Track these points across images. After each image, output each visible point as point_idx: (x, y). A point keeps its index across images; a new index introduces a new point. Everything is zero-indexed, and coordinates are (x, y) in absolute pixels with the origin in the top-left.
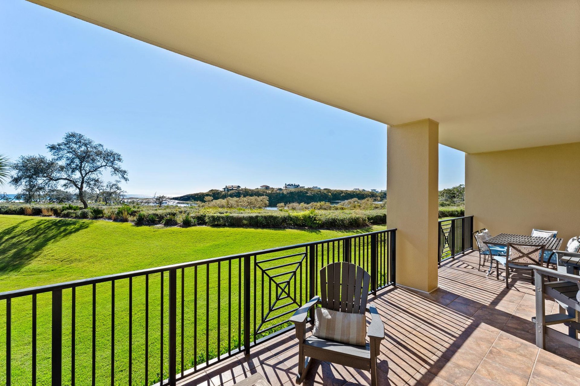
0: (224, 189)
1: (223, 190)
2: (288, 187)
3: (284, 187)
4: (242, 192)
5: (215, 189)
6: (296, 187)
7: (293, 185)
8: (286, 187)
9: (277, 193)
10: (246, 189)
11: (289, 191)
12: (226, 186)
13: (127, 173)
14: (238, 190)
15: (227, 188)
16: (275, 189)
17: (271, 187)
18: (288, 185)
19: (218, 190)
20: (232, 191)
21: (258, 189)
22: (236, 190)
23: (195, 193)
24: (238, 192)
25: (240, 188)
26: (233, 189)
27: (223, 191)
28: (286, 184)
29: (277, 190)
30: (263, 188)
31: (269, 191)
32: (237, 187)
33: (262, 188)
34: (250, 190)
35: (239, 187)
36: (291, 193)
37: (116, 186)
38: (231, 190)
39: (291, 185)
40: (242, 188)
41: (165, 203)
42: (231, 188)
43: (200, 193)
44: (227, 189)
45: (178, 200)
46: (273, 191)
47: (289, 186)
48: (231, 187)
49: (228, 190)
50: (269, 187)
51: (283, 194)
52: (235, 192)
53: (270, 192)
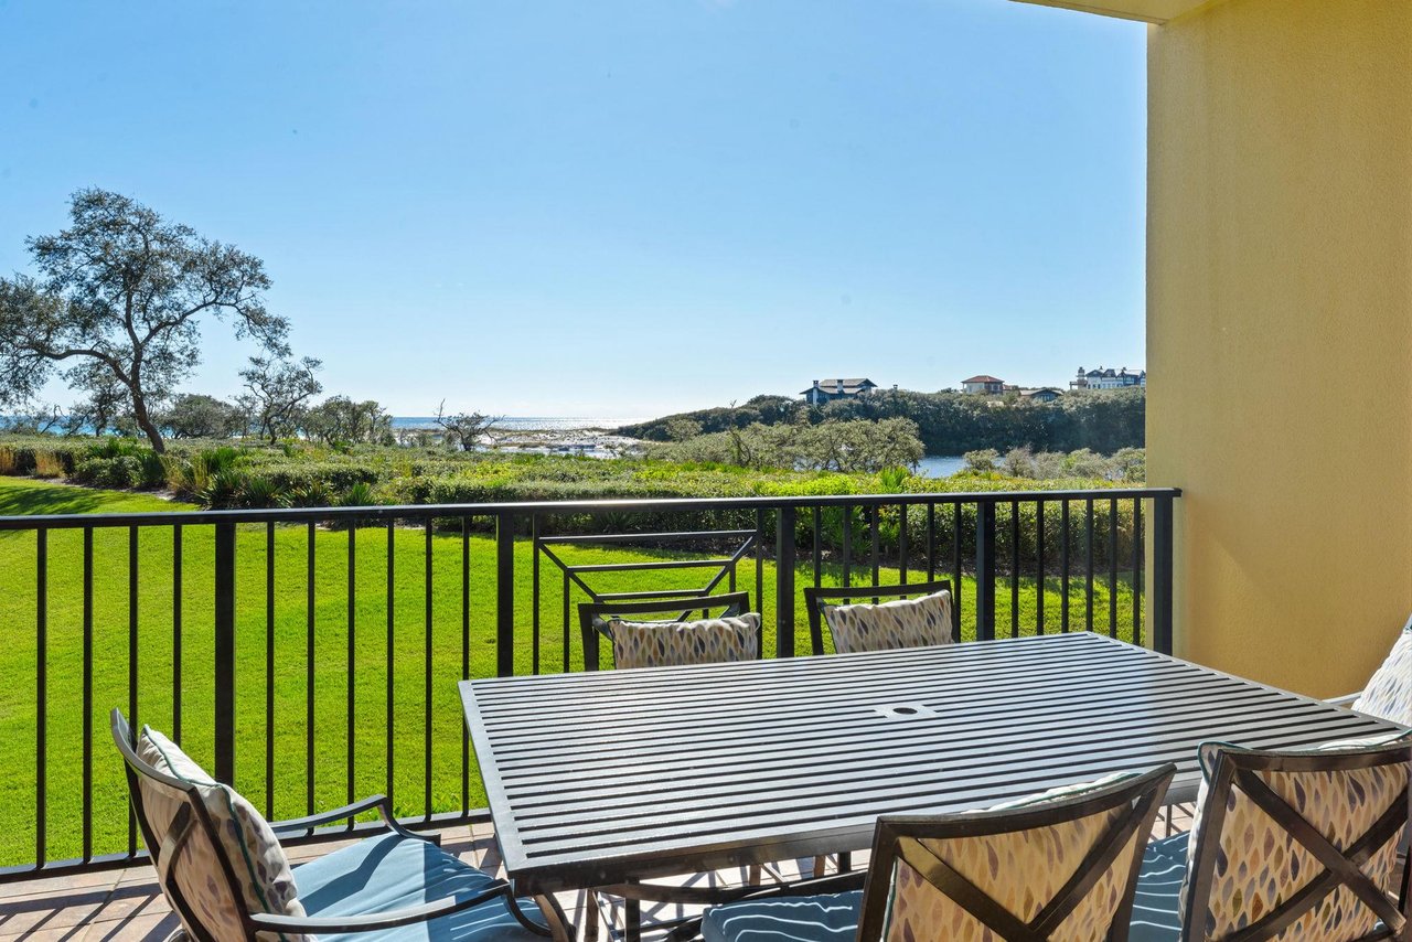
0: (809, 392)
1: (805, 396)
2: (1090, 381)
3: (1071, 384)
4: (877, 404)
5: (773, 394)
6: (1129, 380)
7: (1113, 375)
8: (1081, 383)
9: (1031, 409)
10: (894, 393)
11: (1089, 401)
12: (816, 382)
13: (287, 327)
14: (862, 398)
15: (819, 391)
16: (1023, 393)
17: (1008, 382)
18: (1091, 375)
19: (783, 399)
20: (838, 403)
21: (949, 391)
22: (855, 396)
23: (697, 410)
24: (865, 406)
25: (874, 389)
26: (841, 395)
27: (802, 403)
28: (1081, 370)
29: (1033, 396)
30: (976, 387)
31: (998, 399)
32: (859, 386)
33: (970, 389)
34: (914, 397)
35: (868, 384)
36: (1100, 409)
37: (306, 380)
38: (833, 397)
39: (1104, 375)
40: (879, 388)
41: (588, 446)
42: (836, 391)
43: (716, 410)
44: (818, 394)
45: (637, 437)
46: (1012, 400)
47: (1098, 381)
48: (835, 387)
49: (824, 398)
50: (1001, 382)
51: (1059, 411)
52: (851, 405)
53: (1001, 404)
